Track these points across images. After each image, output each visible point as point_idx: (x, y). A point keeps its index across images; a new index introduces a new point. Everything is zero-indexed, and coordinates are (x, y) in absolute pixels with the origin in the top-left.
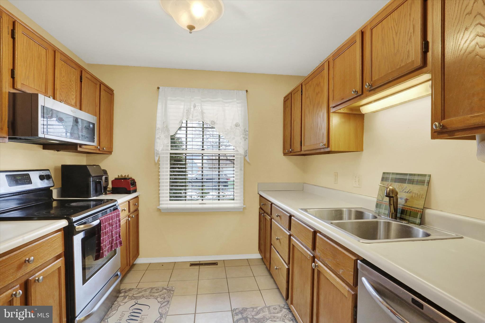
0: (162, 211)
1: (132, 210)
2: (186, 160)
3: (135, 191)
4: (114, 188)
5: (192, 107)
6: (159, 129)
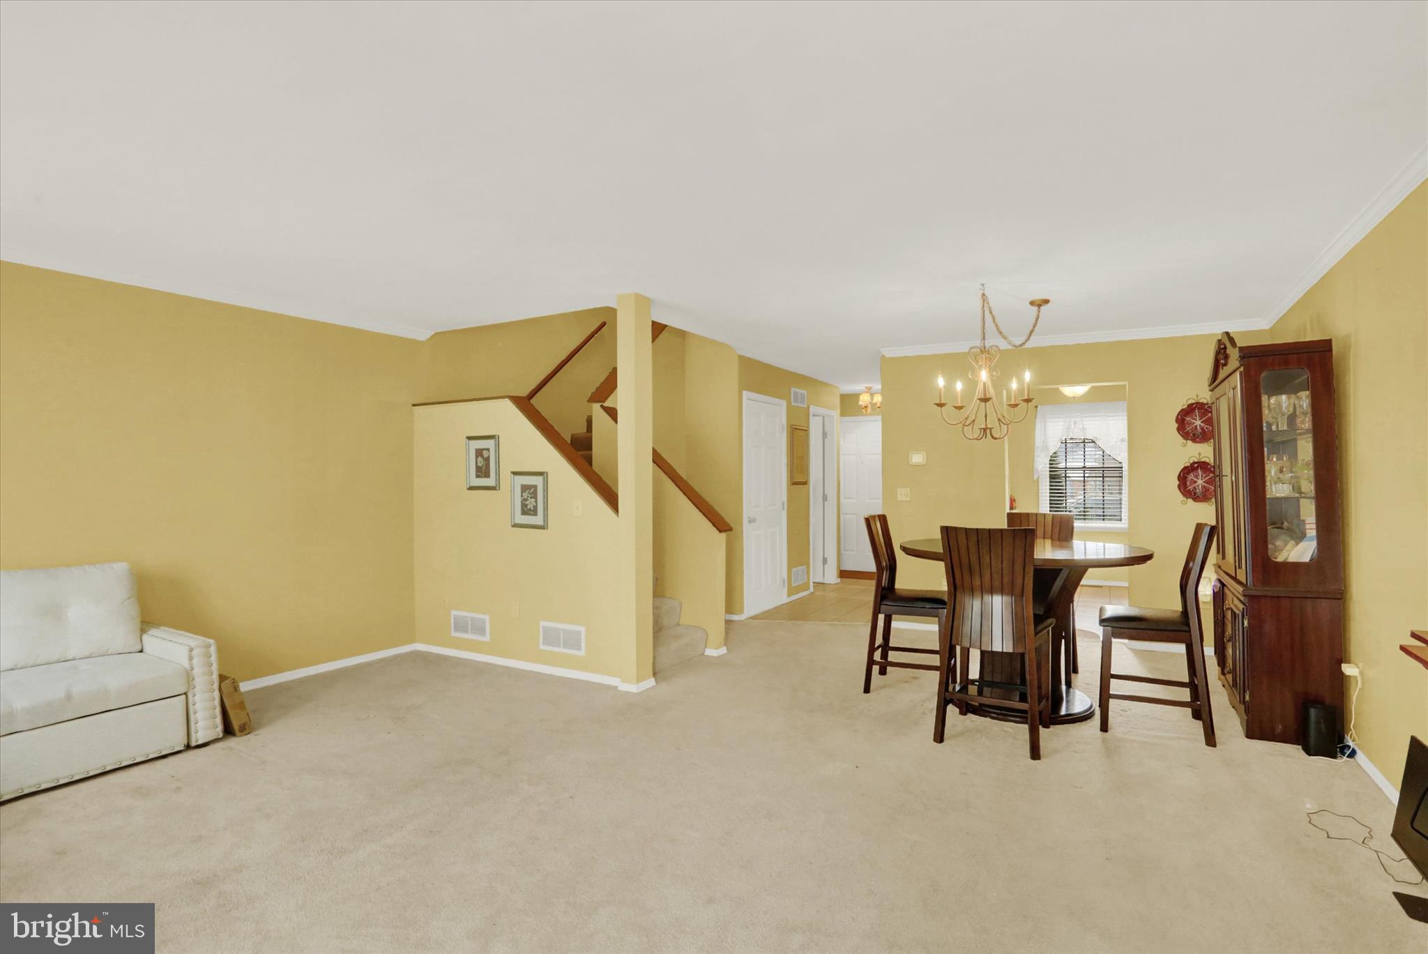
6: (1038, 447)
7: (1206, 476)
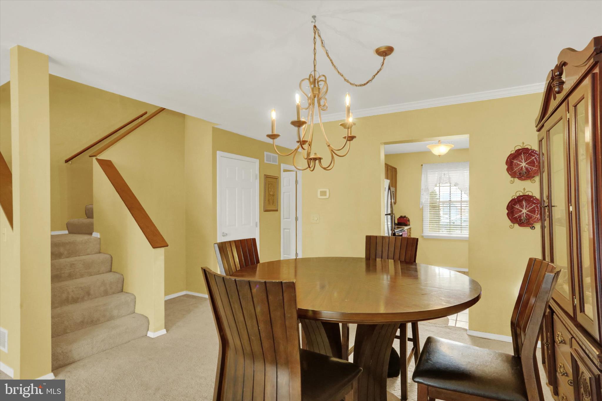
0: (424, 237)
1: (408, 235)
2: (439, 207)
3: (409, 225)
4: (399, 223)
5: (443, 175)
6: (423, 189)
7: (530, 206)
